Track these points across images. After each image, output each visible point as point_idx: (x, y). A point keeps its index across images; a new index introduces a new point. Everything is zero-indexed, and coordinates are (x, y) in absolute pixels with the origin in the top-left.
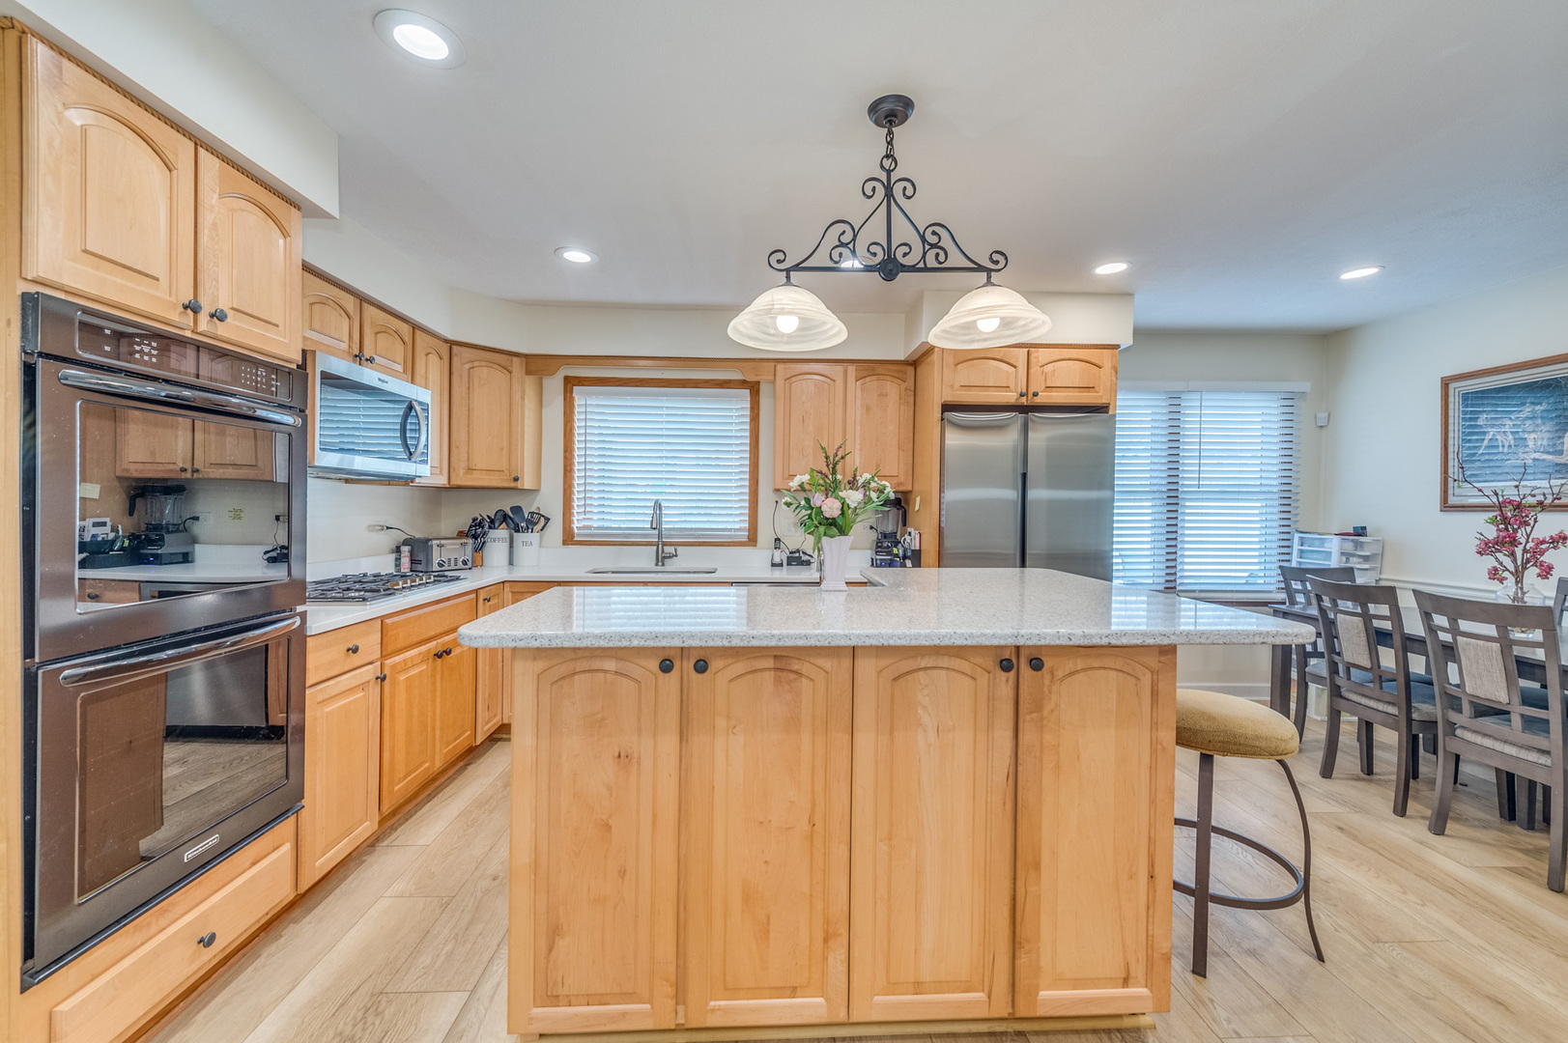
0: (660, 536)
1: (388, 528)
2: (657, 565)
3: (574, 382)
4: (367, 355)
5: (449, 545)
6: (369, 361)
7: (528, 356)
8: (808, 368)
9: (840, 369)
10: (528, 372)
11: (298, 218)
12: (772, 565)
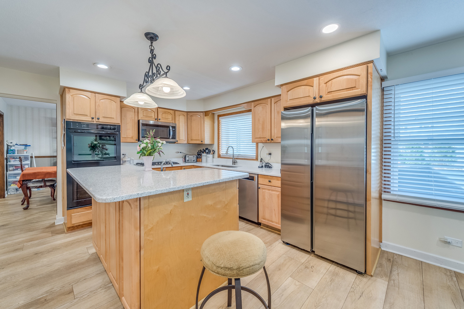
0: (233, 156)
1: (181, 152)
2: (232, 164)
3: (219, 116)
4: (159, 118)
5: (190, 156)
6: (159, 119)
7: (205, 112)
8: (260, 102)
9: (269, 100)
10: (205, 116)
11: (118, 99)
12: (259, 167)
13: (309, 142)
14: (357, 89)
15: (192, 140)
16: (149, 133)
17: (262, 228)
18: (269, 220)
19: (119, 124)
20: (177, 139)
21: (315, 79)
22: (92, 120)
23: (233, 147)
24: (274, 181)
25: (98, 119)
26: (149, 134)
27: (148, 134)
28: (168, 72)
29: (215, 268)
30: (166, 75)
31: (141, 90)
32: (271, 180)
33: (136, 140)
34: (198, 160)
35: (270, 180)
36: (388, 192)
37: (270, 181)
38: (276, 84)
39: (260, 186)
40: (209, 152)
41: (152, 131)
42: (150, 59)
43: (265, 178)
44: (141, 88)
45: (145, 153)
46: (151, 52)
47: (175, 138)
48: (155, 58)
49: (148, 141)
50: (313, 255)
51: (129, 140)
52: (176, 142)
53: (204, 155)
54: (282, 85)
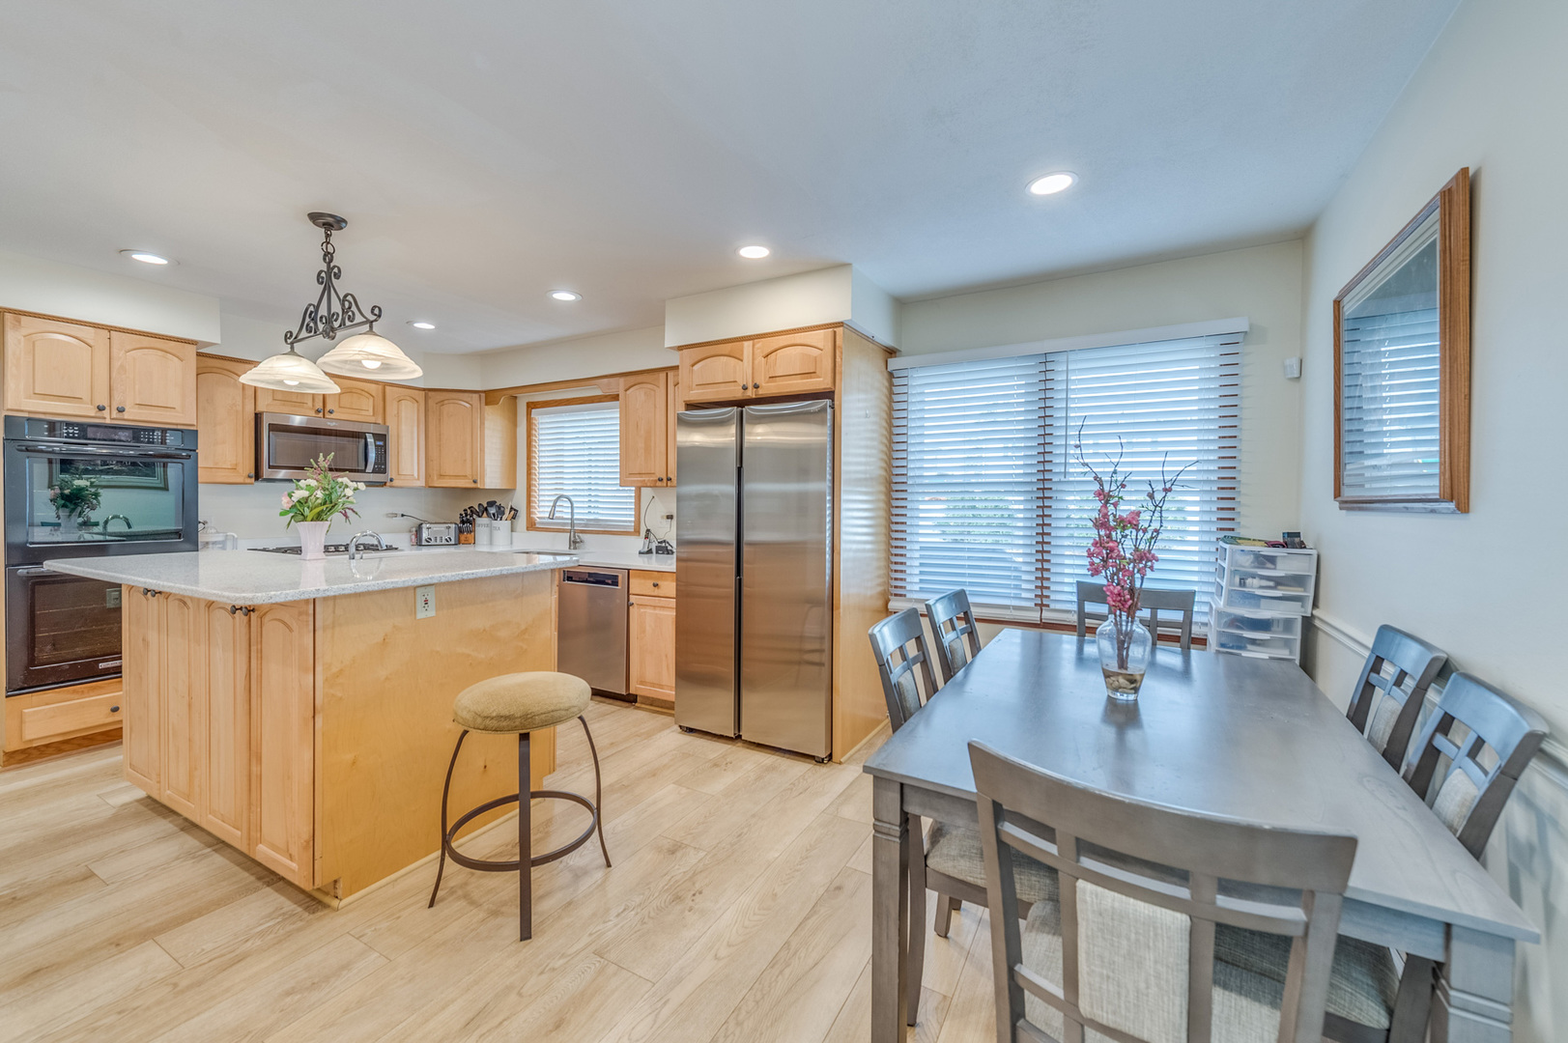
0: (572, 524)
1: (403, 515)
3: (531, 406)
4: (328, 408)
5: (435, 528)
6: (331, 412)
7: (485, 392)
8: (640, 378)
9: (662, 375)
10: (487, 404)
11: (192, 350)
12: (640, 553)
13: (732, 489)
14: (819, 377)
15: (441, 476)
16: (317, 462)
17: (638, 708)
18: (653, 685)
19: (193, 425)
20: (391, 471)
21: (746, 344)
22: (100, 414)
23: (573, 499)
24: (666, 583)
25: (121, 410)
26: (315, 465)
27: (313, 463)
28: (376, 320)
29: (479, 720)
30: (371, 327)
31: (292, 348)
32: (659, 583)
33: (249, 477)
34: (462, 537)
35: (656, 582)
36: (901, 595)
37: (655, 585)
38: (667, 344)
39: (633, 599)
40: (500, 511)
41: (325, 457)
42: (323, 275)
43: (644, 578)
44: (292, 343)
45: (305, 514)
46: (324, 259)
47: (384, 472)
48: (337, 276)
49: (313, 483)
50: (740, 744)
51: (221, 476)
52: (388, 484)
53: (482, 521)
54: (680, 348)
